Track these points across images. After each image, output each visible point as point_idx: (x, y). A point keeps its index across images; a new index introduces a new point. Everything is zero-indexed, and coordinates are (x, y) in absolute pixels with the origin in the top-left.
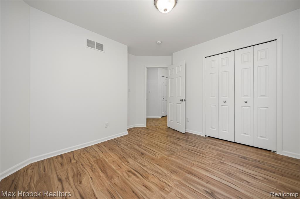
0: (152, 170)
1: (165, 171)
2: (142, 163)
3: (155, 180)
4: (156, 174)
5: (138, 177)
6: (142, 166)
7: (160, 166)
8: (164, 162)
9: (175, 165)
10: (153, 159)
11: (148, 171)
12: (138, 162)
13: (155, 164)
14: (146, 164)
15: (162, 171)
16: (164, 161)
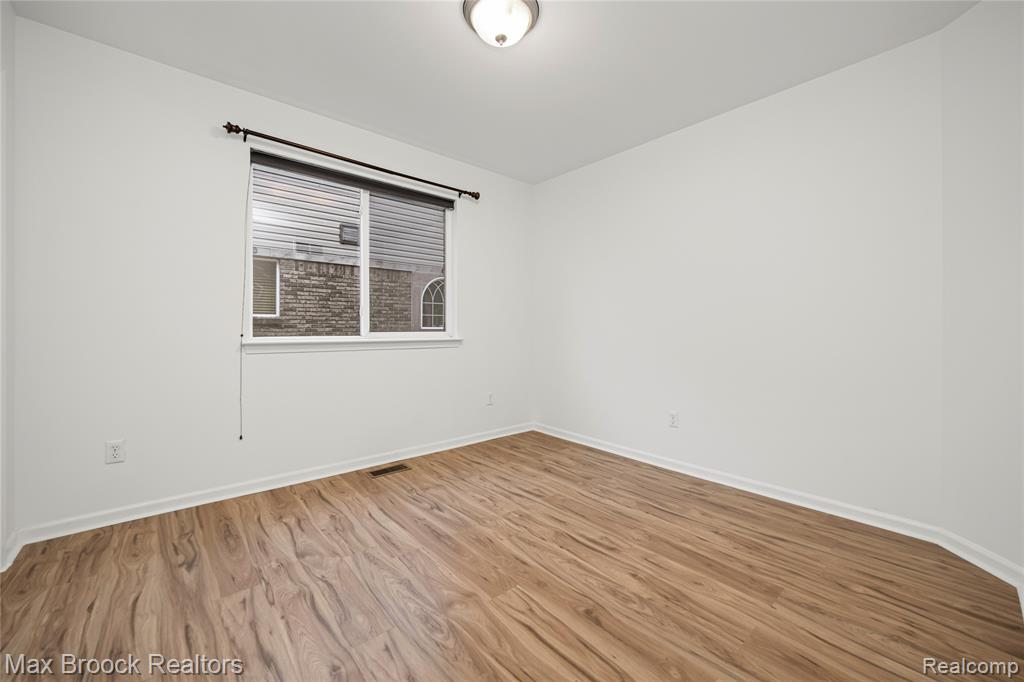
0: (544, 549)
1: (506, 544)
2: (583, 572)
3: (536, 529)
4: (534, 539)
5: (581, 535)
6: (579, 560)
7: (517, 559)
8: (500, 570)
9: (467, 559)
10: (541, 585)
11: (556, 546)
12: (599, 575)
13: (536, 564)
14: (567, 566)
15: (517, 546)
16: (499, 574)
